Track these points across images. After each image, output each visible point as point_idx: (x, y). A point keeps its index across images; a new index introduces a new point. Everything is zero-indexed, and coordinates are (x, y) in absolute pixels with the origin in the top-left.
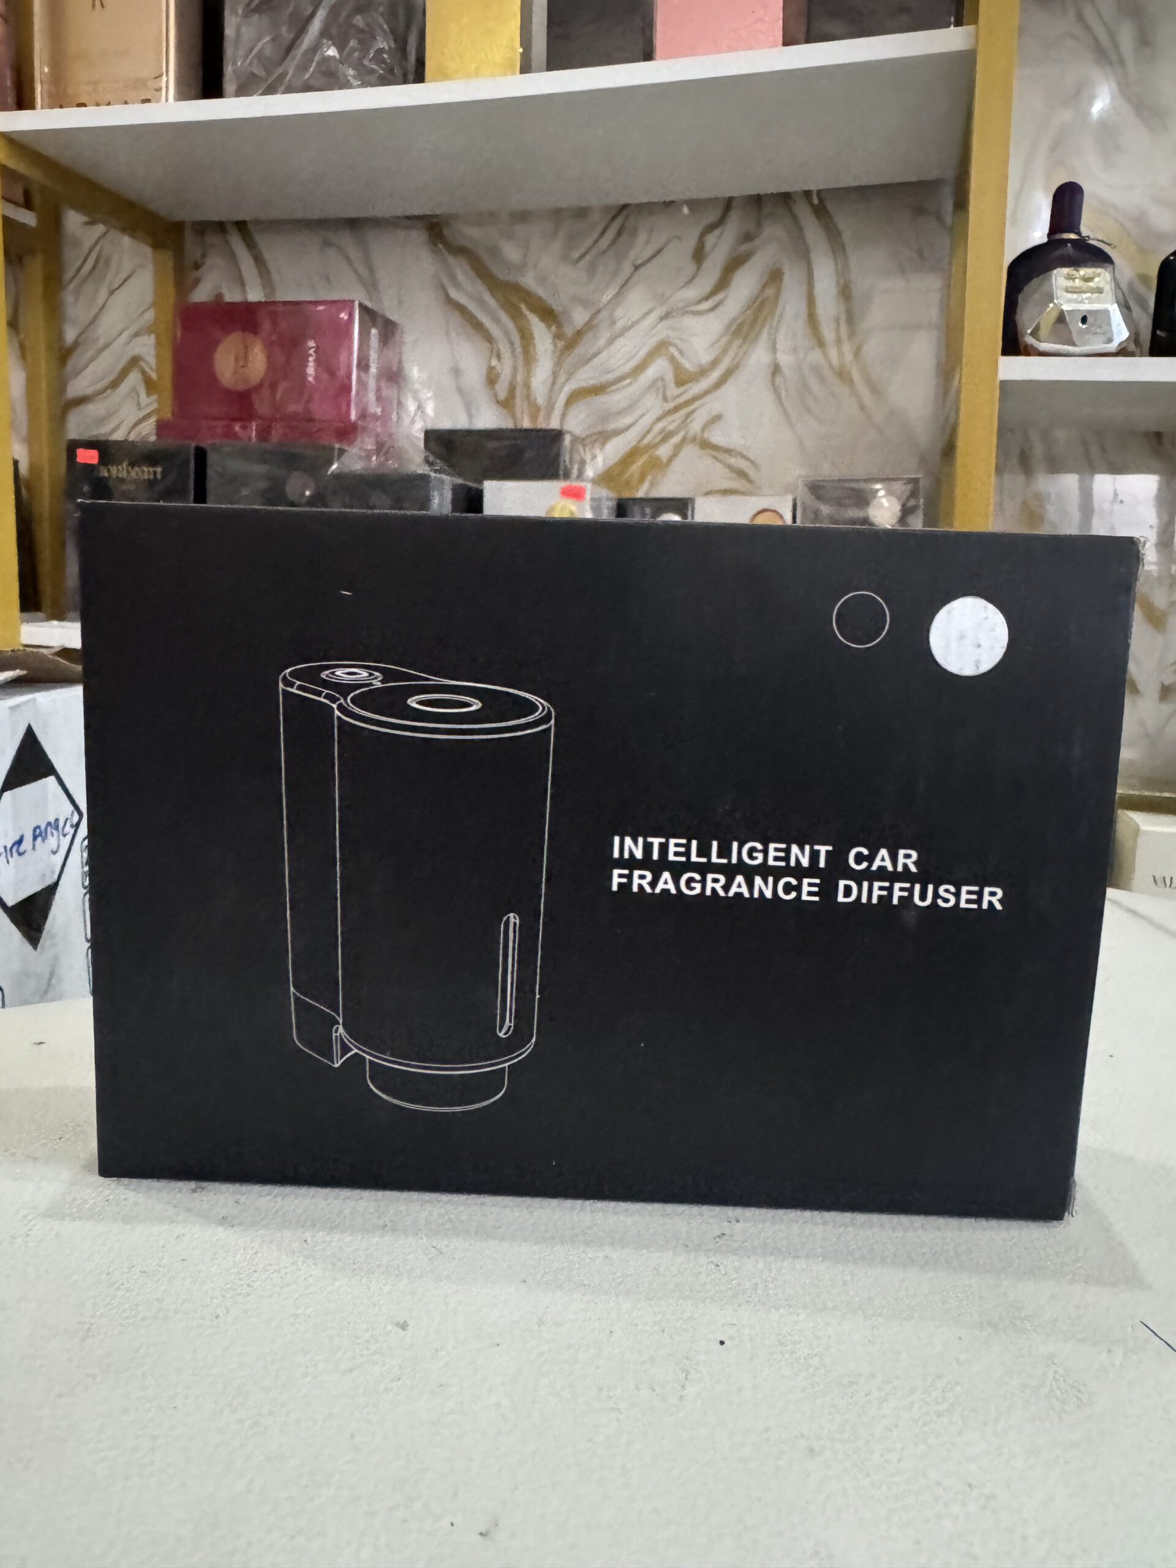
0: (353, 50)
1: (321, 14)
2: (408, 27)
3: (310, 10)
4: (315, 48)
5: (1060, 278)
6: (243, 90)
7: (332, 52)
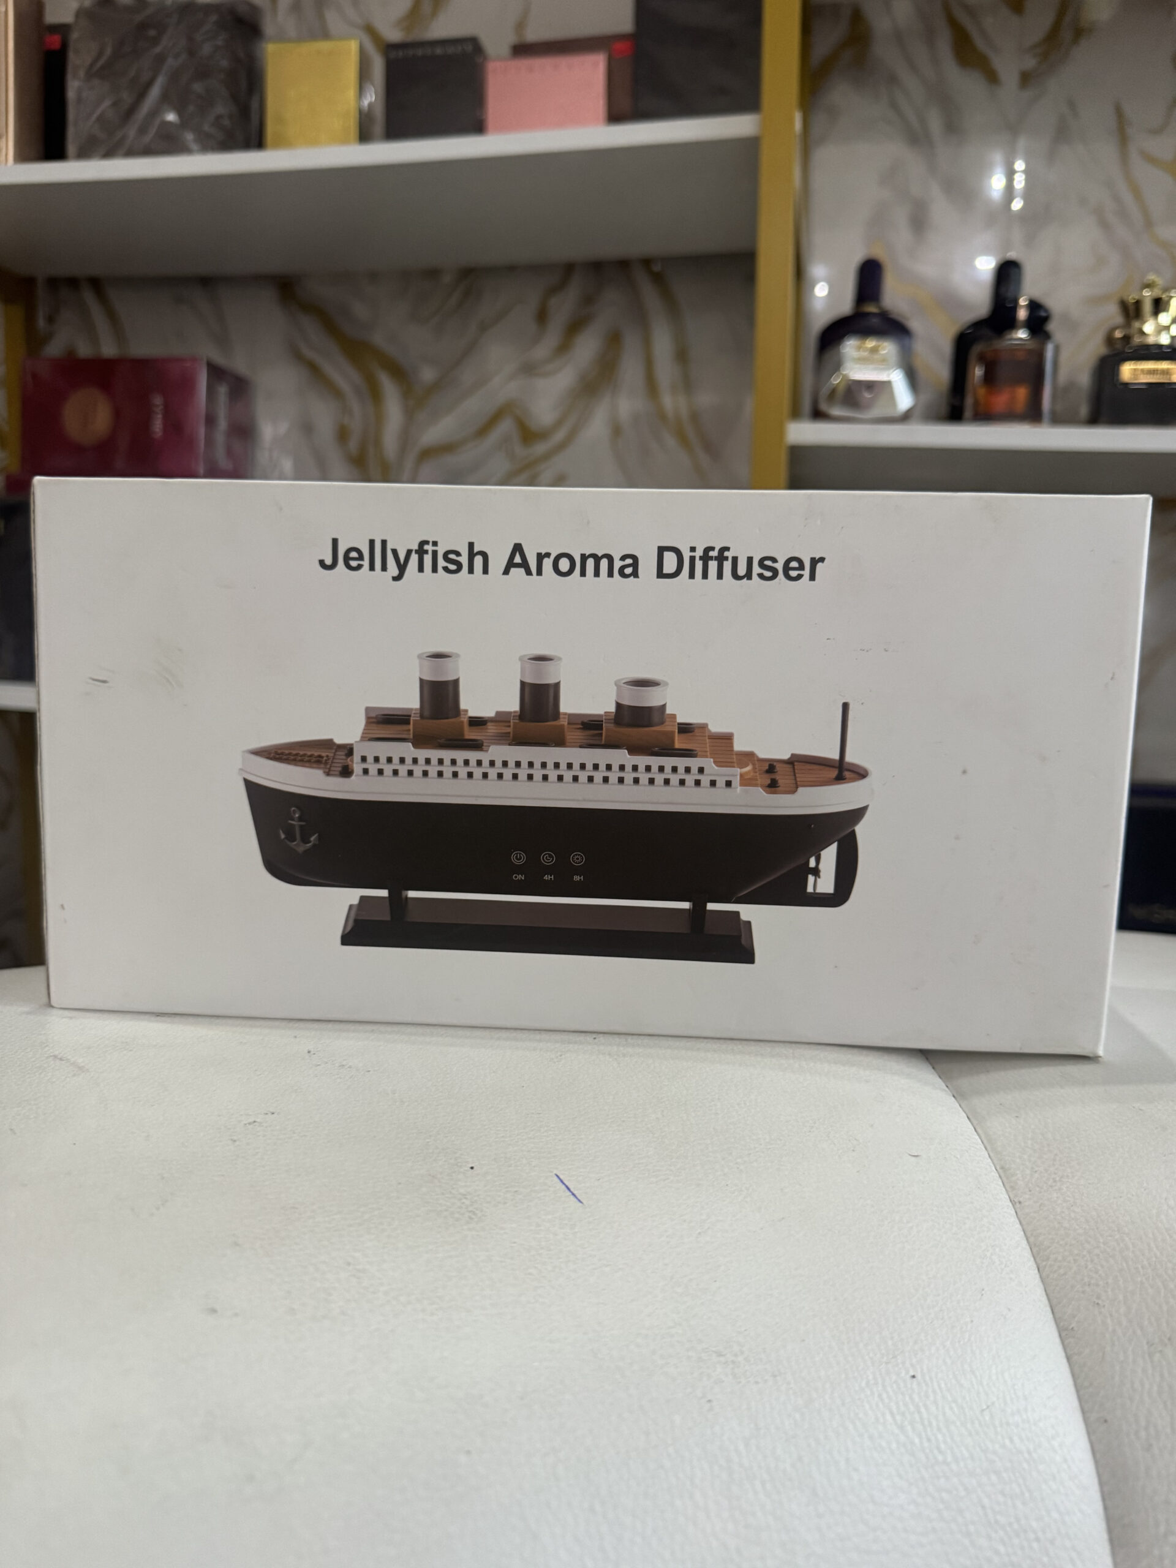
0: (193, 115)
1: (160, 81)
3: (150, 77)
4: (155, 112)
6: (84, 154)
7: (171, 117)
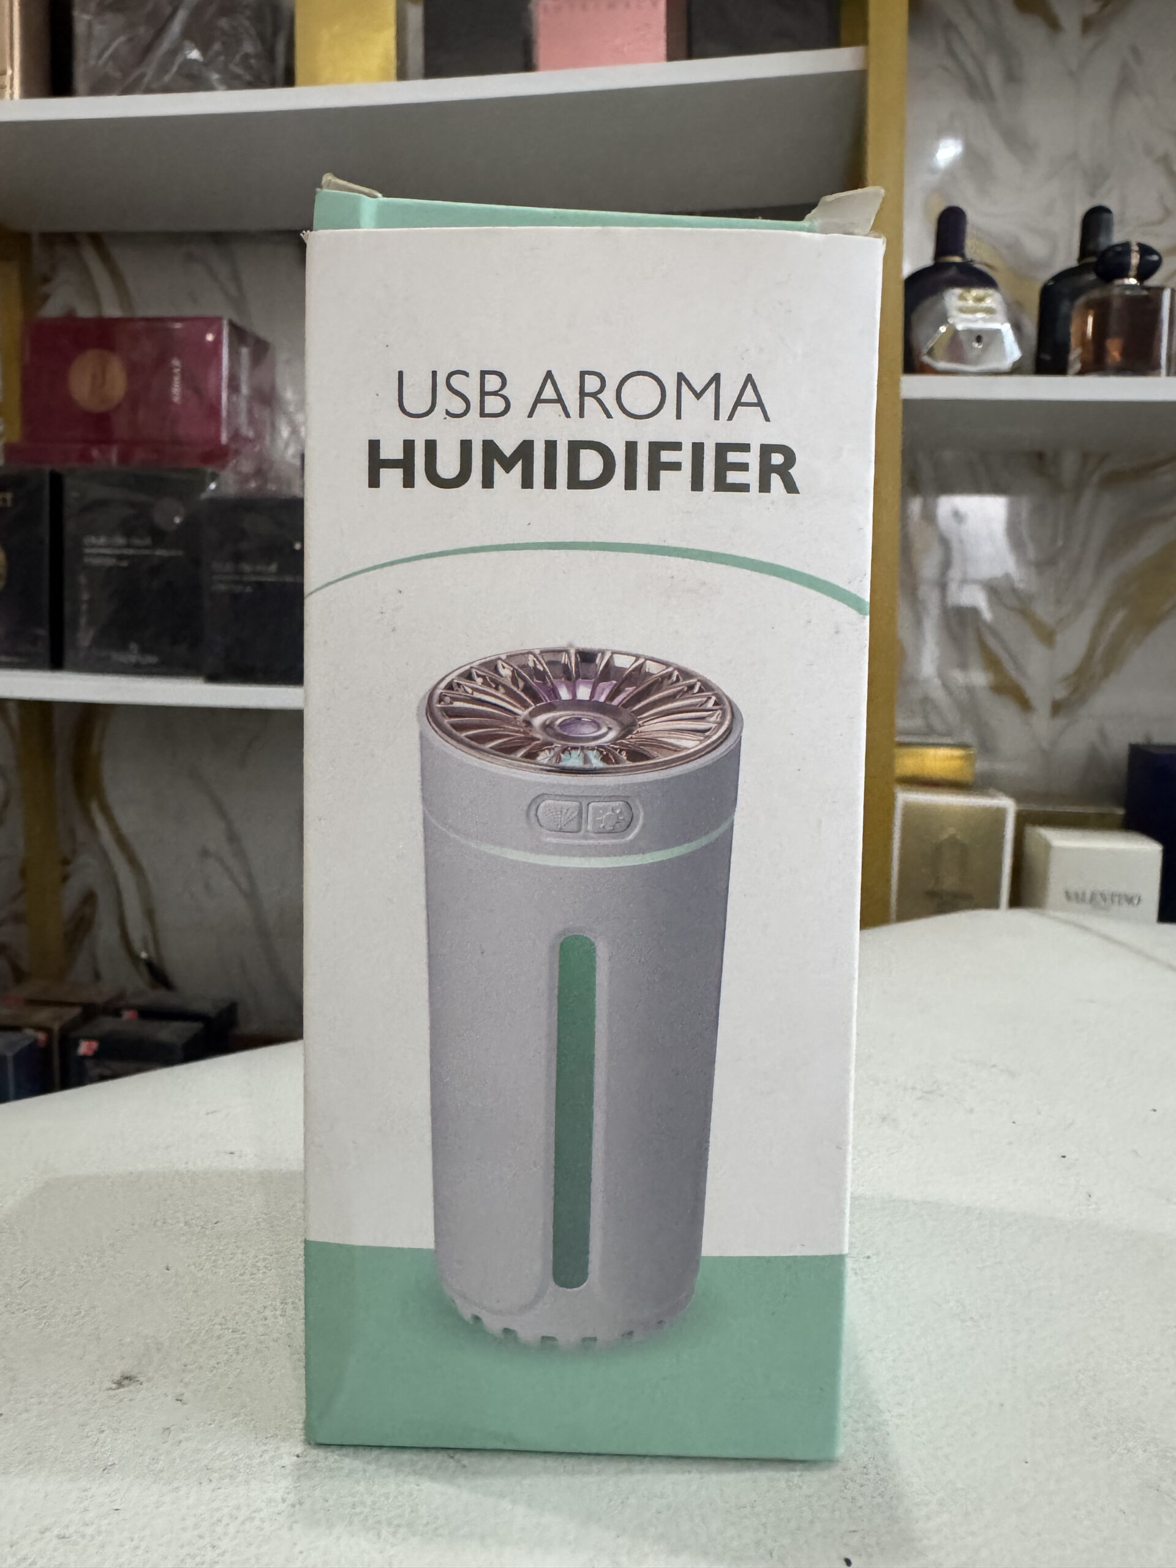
0: (218, 54)
1: (181, 16)
2: (275, 33)
3: (168, 10)
4: (176, 50)
5: (954, 299)
7: (195, 54)
